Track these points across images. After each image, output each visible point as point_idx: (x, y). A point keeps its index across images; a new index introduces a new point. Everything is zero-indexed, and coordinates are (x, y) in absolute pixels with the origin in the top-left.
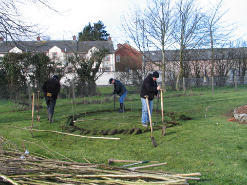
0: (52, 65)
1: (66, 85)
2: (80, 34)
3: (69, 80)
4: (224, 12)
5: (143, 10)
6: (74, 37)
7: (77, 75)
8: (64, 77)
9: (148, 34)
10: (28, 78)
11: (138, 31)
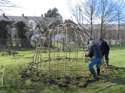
0: (27, 28)
1: (35, 40)
2: (46, 14)
3: (36, 37)
6: (42, 15)
8: (34, 36)
9: (83, 13)
10: (12, 35)
11: (77, 12)
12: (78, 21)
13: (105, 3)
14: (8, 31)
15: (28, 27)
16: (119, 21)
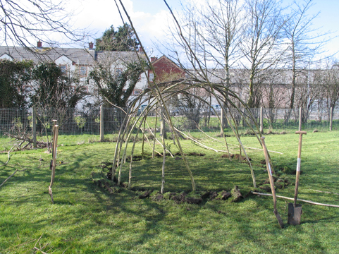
0: (65, 81)
1: (85, 112)
2: (98, 40)
3: (89, 104)
4: (312, 17)
5: (199, 8)
6: (91, 44)
7: (100, 98)
8: (82, 101)
9: (205, 43)
10: (28, 99)
12: (192, 62)
13: (261, 17)
14: (17, 88)
15: (66, 79)
16: (295, 62)
